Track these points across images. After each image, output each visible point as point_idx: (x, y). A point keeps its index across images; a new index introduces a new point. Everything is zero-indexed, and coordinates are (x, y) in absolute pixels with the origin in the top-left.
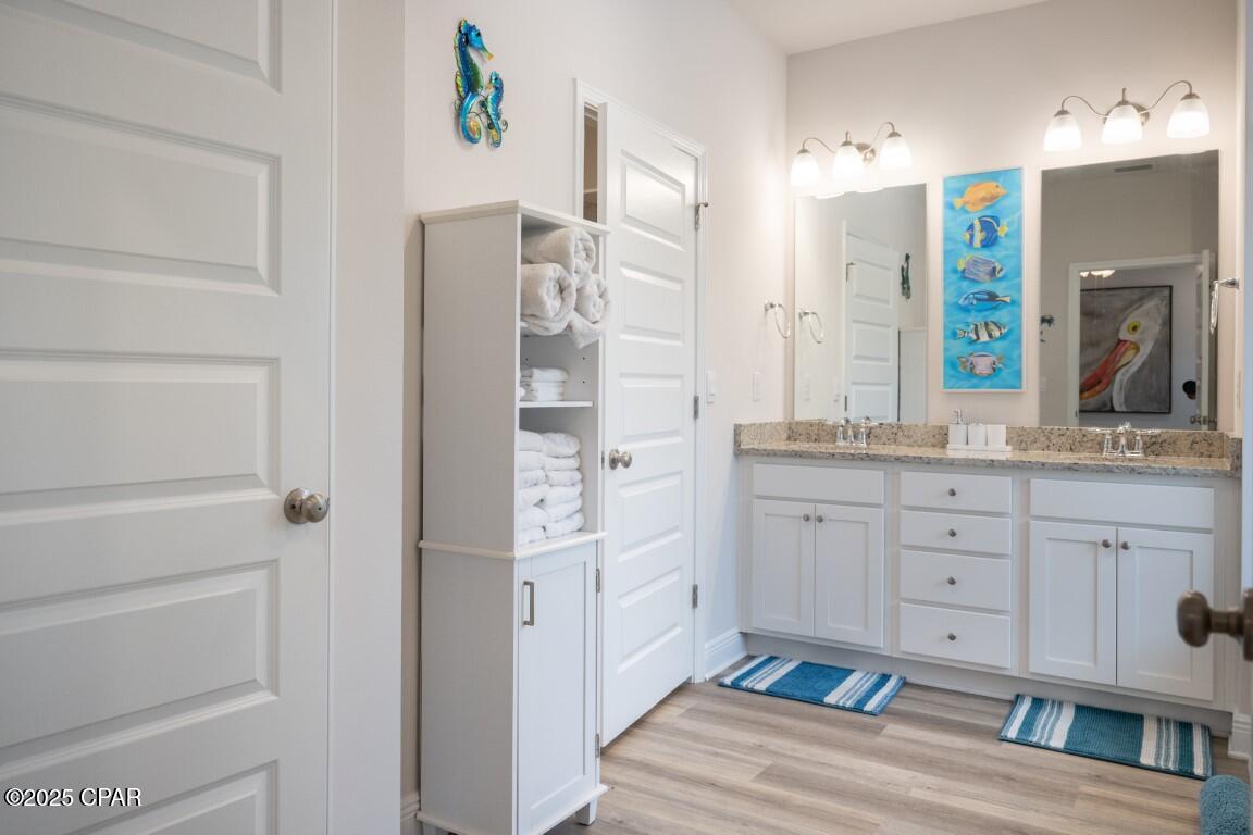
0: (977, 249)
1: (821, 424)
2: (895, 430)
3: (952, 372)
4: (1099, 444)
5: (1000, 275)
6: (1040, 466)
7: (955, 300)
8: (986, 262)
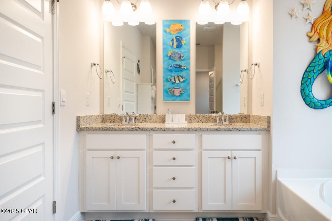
0: (175, 48)
1: (116, 116)
2: (145, 117)
3: (166, 94)
4: (215, 120)
5: (183, 59)
6: (206, 129)
7: (167, 67)
8: (178, 54)
